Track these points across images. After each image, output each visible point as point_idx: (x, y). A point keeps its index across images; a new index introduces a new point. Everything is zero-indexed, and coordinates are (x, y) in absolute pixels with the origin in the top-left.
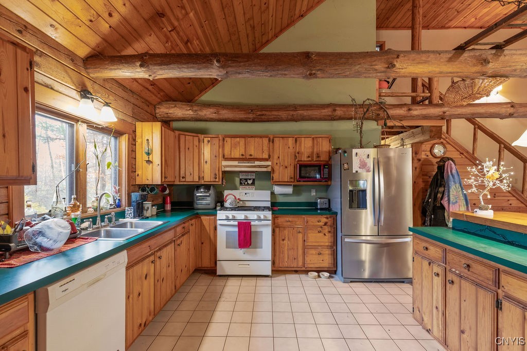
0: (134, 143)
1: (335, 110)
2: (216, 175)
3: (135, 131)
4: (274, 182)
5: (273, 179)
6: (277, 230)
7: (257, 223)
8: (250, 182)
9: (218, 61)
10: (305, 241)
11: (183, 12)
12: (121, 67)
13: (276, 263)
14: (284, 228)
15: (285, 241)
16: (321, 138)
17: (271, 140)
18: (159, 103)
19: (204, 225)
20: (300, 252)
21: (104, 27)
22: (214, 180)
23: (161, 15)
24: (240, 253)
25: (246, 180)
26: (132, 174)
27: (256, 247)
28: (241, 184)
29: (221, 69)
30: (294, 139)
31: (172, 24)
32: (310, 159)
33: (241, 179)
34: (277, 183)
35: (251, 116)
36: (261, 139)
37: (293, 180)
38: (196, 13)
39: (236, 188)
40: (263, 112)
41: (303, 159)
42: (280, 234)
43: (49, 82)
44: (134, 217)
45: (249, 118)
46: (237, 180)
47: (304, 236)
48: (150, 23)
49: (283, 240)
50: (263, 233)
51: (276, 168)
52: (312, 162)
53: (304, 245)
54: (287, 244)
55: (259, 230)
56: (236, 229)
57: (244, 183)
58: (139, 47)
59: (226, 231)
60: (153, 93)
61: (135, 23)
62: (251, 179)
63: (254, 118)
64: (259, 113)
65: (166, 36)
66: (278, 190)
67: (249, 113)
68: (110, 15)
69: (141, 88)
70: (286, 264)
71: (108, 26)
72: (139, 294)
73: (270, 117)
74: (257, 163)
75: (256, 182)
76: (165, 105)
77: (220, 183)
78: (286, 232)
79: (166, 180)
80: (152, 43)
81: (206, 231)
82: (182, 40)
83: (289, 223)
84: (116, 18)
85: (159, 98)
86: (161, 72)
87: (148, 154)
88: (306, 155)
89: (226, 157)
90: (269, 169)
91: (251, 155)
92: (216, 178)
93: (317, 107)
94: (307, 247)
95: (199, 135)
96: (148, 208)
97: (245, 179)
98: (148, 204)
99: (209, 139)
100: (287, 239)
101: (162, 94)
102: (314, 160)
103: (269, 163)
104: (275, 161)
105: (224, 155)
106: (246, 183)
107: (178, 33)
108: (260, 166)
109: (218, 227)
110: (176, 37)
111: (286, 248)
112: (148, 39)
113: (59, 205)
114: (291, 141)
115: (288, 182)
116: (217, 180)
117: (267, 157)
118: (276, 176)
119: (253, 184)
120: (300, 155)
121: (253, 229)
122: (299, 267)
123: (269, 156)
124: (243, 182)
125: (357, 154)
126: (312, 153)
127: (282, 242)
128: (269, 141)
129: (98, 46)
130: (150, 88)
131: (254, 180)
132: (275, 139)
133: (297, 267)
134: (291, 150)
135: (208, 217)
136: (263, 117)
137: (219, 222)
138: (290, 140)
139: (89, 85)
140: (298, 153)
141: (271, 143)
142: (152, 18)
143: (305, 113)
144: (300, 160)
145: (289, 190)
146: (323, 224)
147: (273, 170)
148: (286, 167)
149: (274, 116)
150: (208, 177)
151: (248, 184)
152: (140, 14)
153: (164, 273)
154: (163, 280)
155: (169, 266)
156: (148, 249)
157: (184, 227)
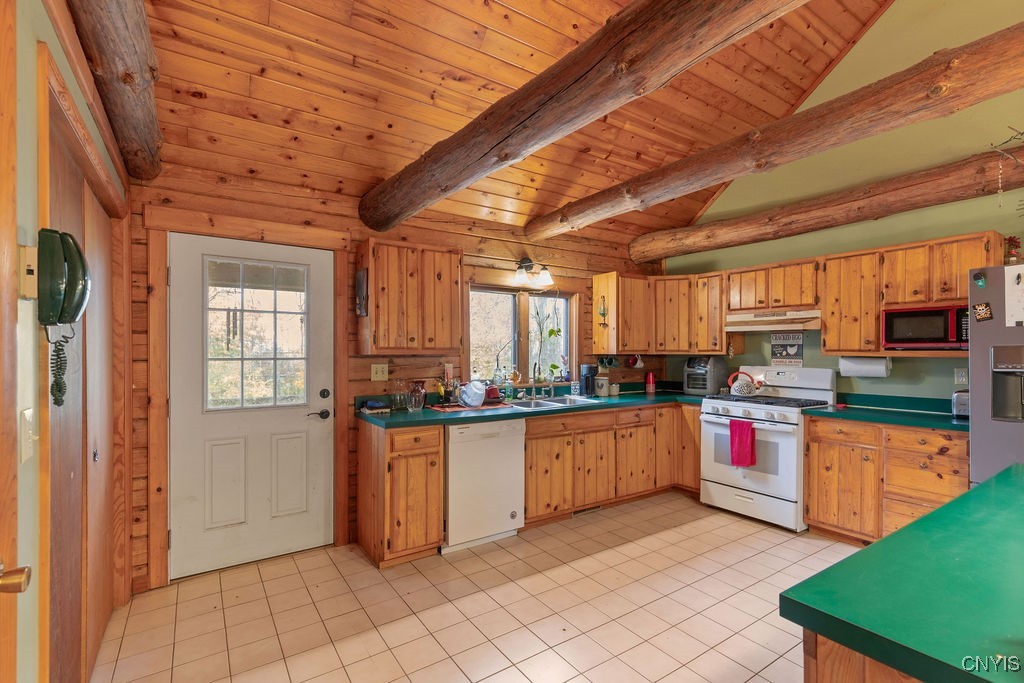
0: (590, 302)
1: (982, 171)
2: (715, 339)
3: (590, 288)
4: (827, 351)
5: (824, 345)
6: (814, 447)
7: (767, 426)
8: (792, 351)
9: (628, 192)
10: (882, 480)
11: (613, 130)
12: (547, 227)
13: (811, 511)
14: (831, 444)
15: (830, 472)
16: (955, 245)
17: (821, 267)
18: (634, 240)
19: (686, 420)
20: (870, 502)
21: (532, 193)
22: (713, 347)
23: (586, 150)
24: (737, 474)
25: (784, 347)
26: (586, 342)
27: (765, 471)
28: (774, 354)
29: (635, 200)
30: (877, 256)
31: (604, 151)
32: (920, 297)
33: (773, 346)
34: (844, 354)
35: (769, 229)
36: (799, 267)
37: (873, 347)
38: (633, 120)
39: (764, 363)
40: (793, 216)
41: (900, 301)
42: (821, 455)
43: (491, 262)
44: (581, 394)
45: (767, 234)
46: (767, 349)
47: (879, 470)
48: (577, 164)
49: (828, 469)
50: (780, 446)
51: (832, 322)
52: (930, 305)
53: (879, 489)
54: (836, 478)
55: (772, 439)
56: (727, 432)
57: (781, 354)
58: (575, 193)
59: (716, 434)
60: (619, 232)
61: (559, 174)
62: (794, 345)
63: (777, 232)
64: (784, 220)
65: (603, 166)
66: (847, 367)
67: (767, 224)
68: (532, 180)
69: (597, 231)
70: (833, 520)
71: (534, 190)
72: (547, 471)
73: (808, 223)
74: (791, 315)
75: (806, 352)
76: (641, 241)
77: (724, 353)
78: (834, 455)
79: (626, 348)
80: (590, 181)
81: (689, 428)
82: (628, 158)
83: (841, 436)
84: (539, 180)
85: (630, 234)
86: (580, 221)
87: (604, 315)
88: (910, 289)
89: (732, 307)
90: (814, 326)
91: (777, 301)
92: (716, 344)
93: (926, 175)
94: (887, 495)
95: (691, 276)
96: (602, 385)
97: (782, 346)
98: (603, 381)
99: (706, 280)
100: (836, 468)
101: (632, 228)
102: (935, 299)
103: (816, 313)
104: (830, 308)
105: (729, 305)
106: (784, 353)
107: (618, 154)
108: (793, 321)
109: (703, 424)
110: (618, 160)
111: (834, 486)
112: (581, 180)
113: (498, 373)
114: (868, 264)
115: (860, 351)
116: (717, 348)
117: (810, 300)
118: (831, 339)
119: (799, 355)
120: (891, 290)
121: (759, 437)
122: (863, 534)
123: (817, 300)
124: (779, 352)
125: (1019, 277)
126: (929, 283)
127: (824, 471)
128: (817, 268)
129: (532, 211)
130: (611, 226)
131: (800, 347)
132: (828, 263)
133: (860, 533)
134: (870, 283)
135: (692, 408)
136: (794, 226)
137: (703, 417)
138: (865, 260)
139: (529, 251)
140: (887, 287)
141: (820, 272)
142: (576, 159)
143: (891, 198)
144: (892, 301)
145: (879, 369)
146: (936, 450)
147: (824, 325)
148: (856, 320)
149: (816, 220)
150: (703, 345)
151: (788, 354)
152: (562, 163)
153: (591, 464)
154: (589, 471)
155: (601, 458)
156: (561, 427)
157: (637, 415)
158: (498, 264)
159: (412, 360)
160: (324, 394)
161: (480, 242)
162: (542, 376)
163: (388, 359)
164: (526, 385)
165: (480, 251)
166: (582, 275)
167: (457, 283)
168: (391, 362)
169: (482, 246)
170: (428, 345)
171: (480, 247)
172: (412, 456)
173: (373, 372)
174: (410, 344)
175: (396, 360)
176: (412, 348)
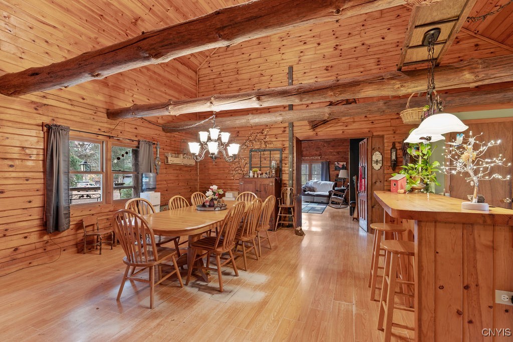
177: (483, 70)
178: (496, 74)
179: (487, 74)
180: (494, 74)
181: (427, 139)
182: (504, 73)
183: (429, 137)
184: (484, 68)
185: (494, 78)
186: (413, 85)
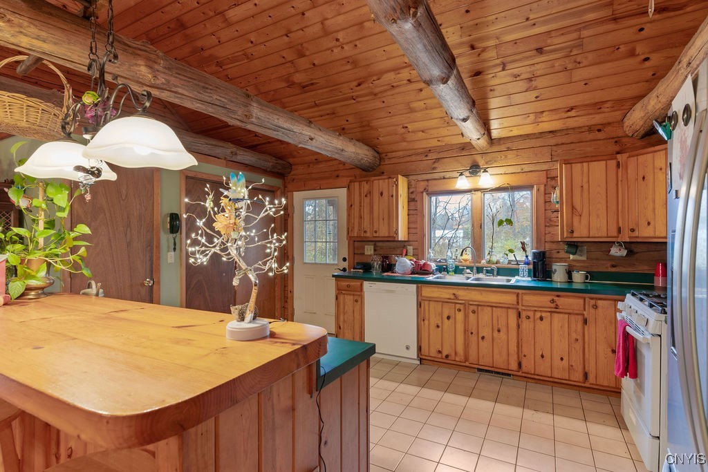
3: (555, 178)
18: (626, 115)
72: (438, 326)
87: (557, 202)
96: (556, 271)
139: (479, 159)
153: (485, 332)
154: (483, 338)
155: (499, 331)
156: (453, 297)
157: (553, 301)
158: (448, 175)
159: (387, 243)
160: (344, 260)
161: (434, 162)
162: (494, 259)
163: (373, 243)
164: (477, 265)
165: (434, 168)
166: (545, 167)
167: (392, 196)
168: (375, 245)
169: (436, 165)
170: (375, 235)
171: (434, 166)
172: (347, 294)
173: (366, 249)
174: (365, 235)
175: (378, 244)
176: (365, 237)
177: (164, 70)
178: (179, 87)
179: (168, 81)
180: (176, 86)
181: (93, 174)
182: (187, 90)
183: (98, 169)
184: (165, 68)
185: (175, 92)
186: (33, 30)
